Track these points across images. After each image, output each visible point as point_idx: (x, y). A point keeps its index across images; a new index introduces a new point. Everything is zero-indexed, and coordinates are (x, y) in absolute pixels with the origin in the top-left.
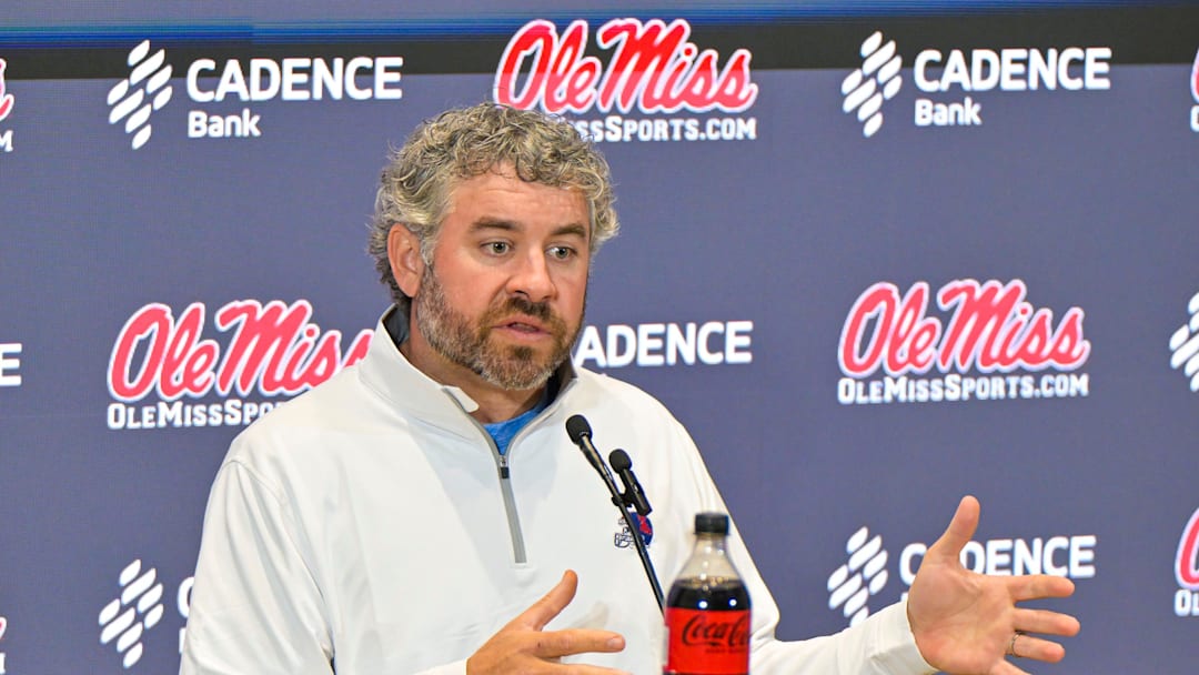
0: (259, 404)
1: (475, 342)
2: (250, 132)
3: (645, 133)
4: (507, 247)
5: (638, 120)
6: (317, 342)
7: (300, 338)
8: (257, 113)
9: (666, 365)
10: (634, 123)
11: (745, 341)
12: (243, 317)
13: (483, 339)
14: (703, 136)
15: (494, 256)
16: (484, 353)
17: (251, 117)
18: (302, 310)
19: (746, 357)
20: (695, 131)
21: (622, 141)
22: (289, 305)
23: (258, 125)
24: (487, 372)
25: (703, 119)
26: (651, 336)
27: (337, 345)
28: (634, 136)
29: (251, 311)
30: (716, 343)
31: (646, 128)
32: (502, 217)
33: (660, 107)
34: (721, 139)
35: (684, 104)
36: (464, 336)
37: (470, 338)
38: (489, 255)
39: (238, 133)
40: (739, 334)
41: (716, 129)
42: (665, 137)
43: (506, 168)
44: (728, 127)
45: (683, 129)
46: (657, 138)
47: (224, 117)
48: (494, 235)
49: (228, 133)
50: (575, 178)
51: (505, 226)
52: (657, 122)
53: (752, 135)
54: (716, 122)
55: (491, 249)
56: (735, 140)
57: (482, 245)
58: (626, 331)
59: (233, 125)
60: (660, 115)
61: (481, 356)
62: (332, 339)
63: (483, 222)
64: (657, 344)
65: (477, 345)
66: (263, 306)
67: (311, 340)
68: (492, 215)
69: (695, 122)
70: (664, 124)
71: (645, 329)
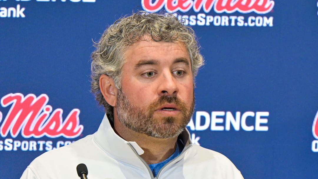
0: (21, 142)
1: (146, 119)
2: (20, 16)
3: (217, 22)
4: (154, 73)
5: (214, 16)
6: (51, 114)
7: (43, 111)
8: (23, 7)
9: (225, 130)
10: (212, 17)
11: (265, 121)
12: (15, 101)
13: (150, 117)
14: (246, 24)
15: (148, 78)
16: (151, 124)
17: (21, 9)
18: (44, 99)
19: (266, 129)
20: (242, 22)
21: (205, 25)
22: (37, 96)
23: (24, 12)
24: (154, 132)
25: (246, 17)
26: (218, 117)
27: (61, 115)
28: (212, 23)
29: (19, 98)
30: (251, 121)
31: (217, 20)
32: (149, 59)
33: (225, 10)
34: (255, 26)
35: (237, 9)
36: (141, 117)
37: (144, 117)
38: (146, 78)
39: (14, 16)
40: (262, 117)
41: (252, 21)
42: (227, 24)
43: (147, 37)
44: (259, 20)
45: (236, 21)
46: (223, 24)
47: (7, 8)
48: (146, 69)
49: (9, 16)
50: (179, 37)
51: (150, 63)
52: (223, 17)
53: (271, 25)
54: (253, 18)
55: (146, 76)
56: (262, 27)
57: (142, 74)
58: (206, 114)
59: (12, 12)
60: (224, 14)
61: (150, 126)
62: (59, 112)
63: (140, 63)
64: (221, 121)
65: (147, 121)
66: (25, 96)
67: (48, 113)
68: (143, 59)
69: (242, 18)
70: (227, 18)
71: (215, 114)
